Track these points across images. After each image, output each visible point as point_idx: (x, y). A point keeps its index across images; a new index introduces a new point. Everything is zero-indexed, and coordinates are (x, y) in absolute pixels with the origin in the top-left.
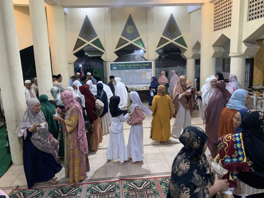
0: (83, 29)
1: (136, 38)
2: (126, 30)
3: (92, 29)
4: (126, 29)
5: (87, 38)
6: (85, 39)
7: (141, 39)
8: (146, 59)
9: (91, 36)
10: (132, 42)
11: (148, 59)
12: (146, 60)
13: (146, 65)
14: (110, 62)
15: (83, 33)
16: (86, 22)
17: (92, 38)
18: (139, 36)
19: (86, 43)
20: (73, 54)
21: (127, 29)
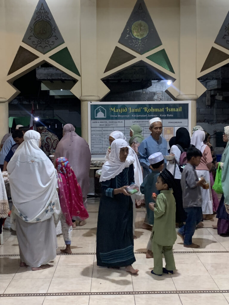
0: (33, 27)
1: (153, 49)
2: (131, 31)
3: (53, 27)
4: (131, 27)
5: (40, 46)
6: (35, 48)
7: (163, 51)
8: (175, 96)
9: (51, 43)
10: (143, 58)
11: (180, 97)
12: (175, 99)
13: (173, 110)
14: (91, 101)
15: (32, 35)
16: (41, 11)
17: (52, 47)
18: (161, 44)
19: (37, 57)
20: (8, 81)
21: (132, 29)
